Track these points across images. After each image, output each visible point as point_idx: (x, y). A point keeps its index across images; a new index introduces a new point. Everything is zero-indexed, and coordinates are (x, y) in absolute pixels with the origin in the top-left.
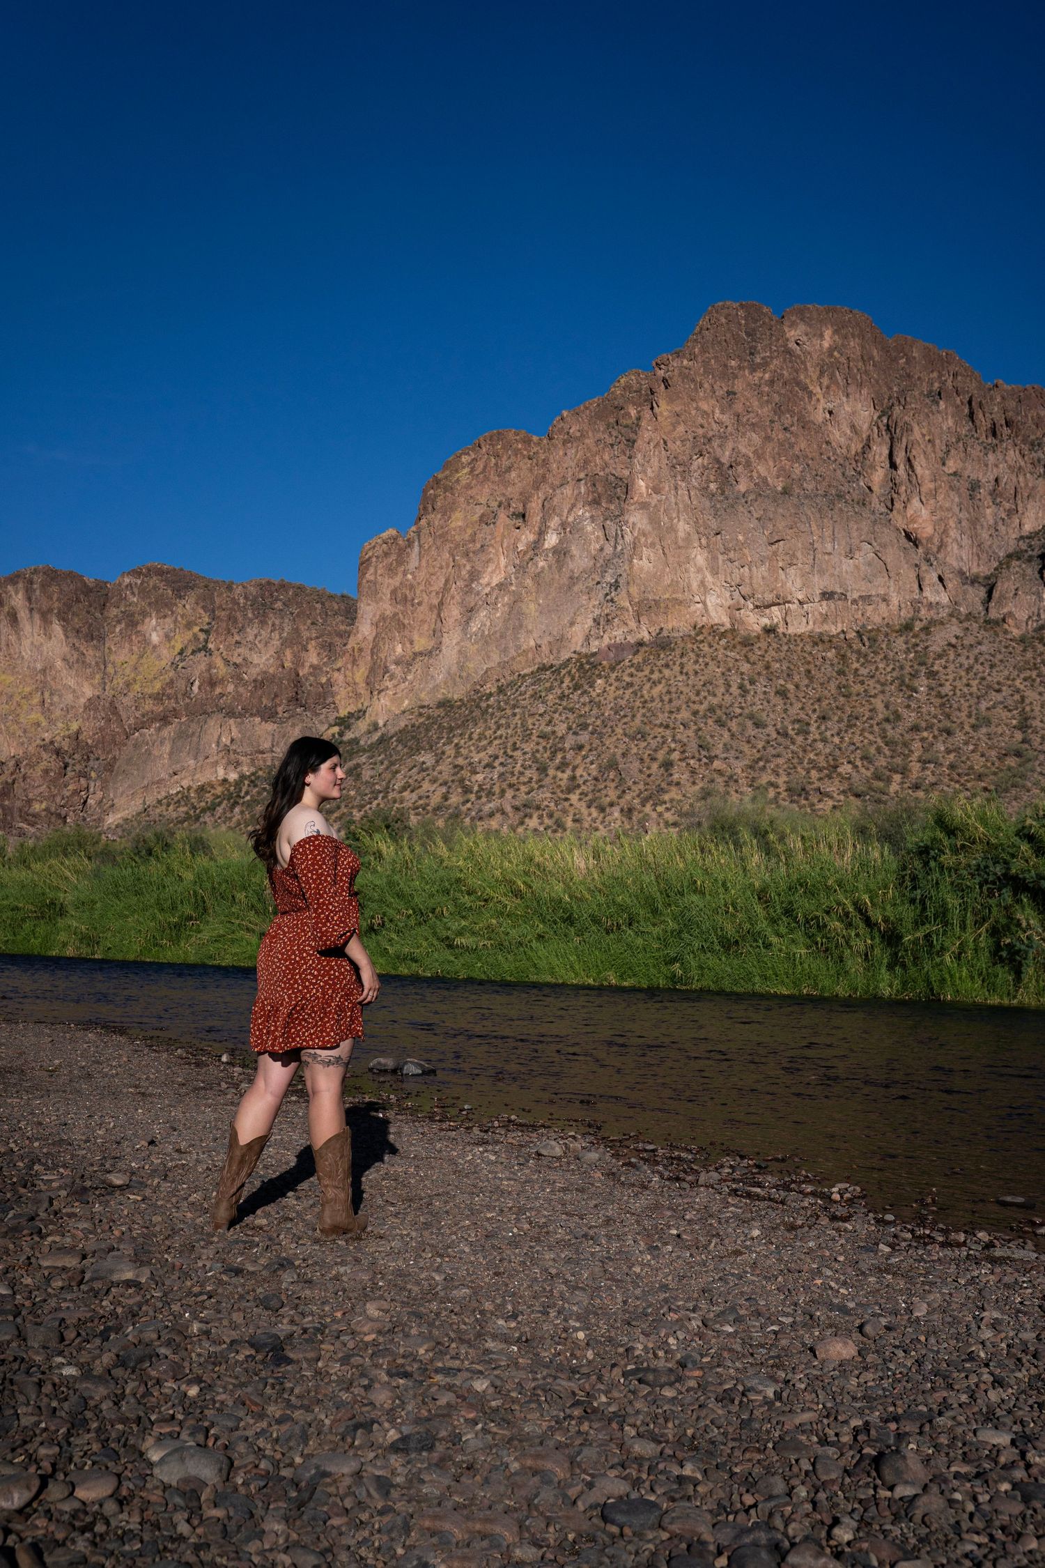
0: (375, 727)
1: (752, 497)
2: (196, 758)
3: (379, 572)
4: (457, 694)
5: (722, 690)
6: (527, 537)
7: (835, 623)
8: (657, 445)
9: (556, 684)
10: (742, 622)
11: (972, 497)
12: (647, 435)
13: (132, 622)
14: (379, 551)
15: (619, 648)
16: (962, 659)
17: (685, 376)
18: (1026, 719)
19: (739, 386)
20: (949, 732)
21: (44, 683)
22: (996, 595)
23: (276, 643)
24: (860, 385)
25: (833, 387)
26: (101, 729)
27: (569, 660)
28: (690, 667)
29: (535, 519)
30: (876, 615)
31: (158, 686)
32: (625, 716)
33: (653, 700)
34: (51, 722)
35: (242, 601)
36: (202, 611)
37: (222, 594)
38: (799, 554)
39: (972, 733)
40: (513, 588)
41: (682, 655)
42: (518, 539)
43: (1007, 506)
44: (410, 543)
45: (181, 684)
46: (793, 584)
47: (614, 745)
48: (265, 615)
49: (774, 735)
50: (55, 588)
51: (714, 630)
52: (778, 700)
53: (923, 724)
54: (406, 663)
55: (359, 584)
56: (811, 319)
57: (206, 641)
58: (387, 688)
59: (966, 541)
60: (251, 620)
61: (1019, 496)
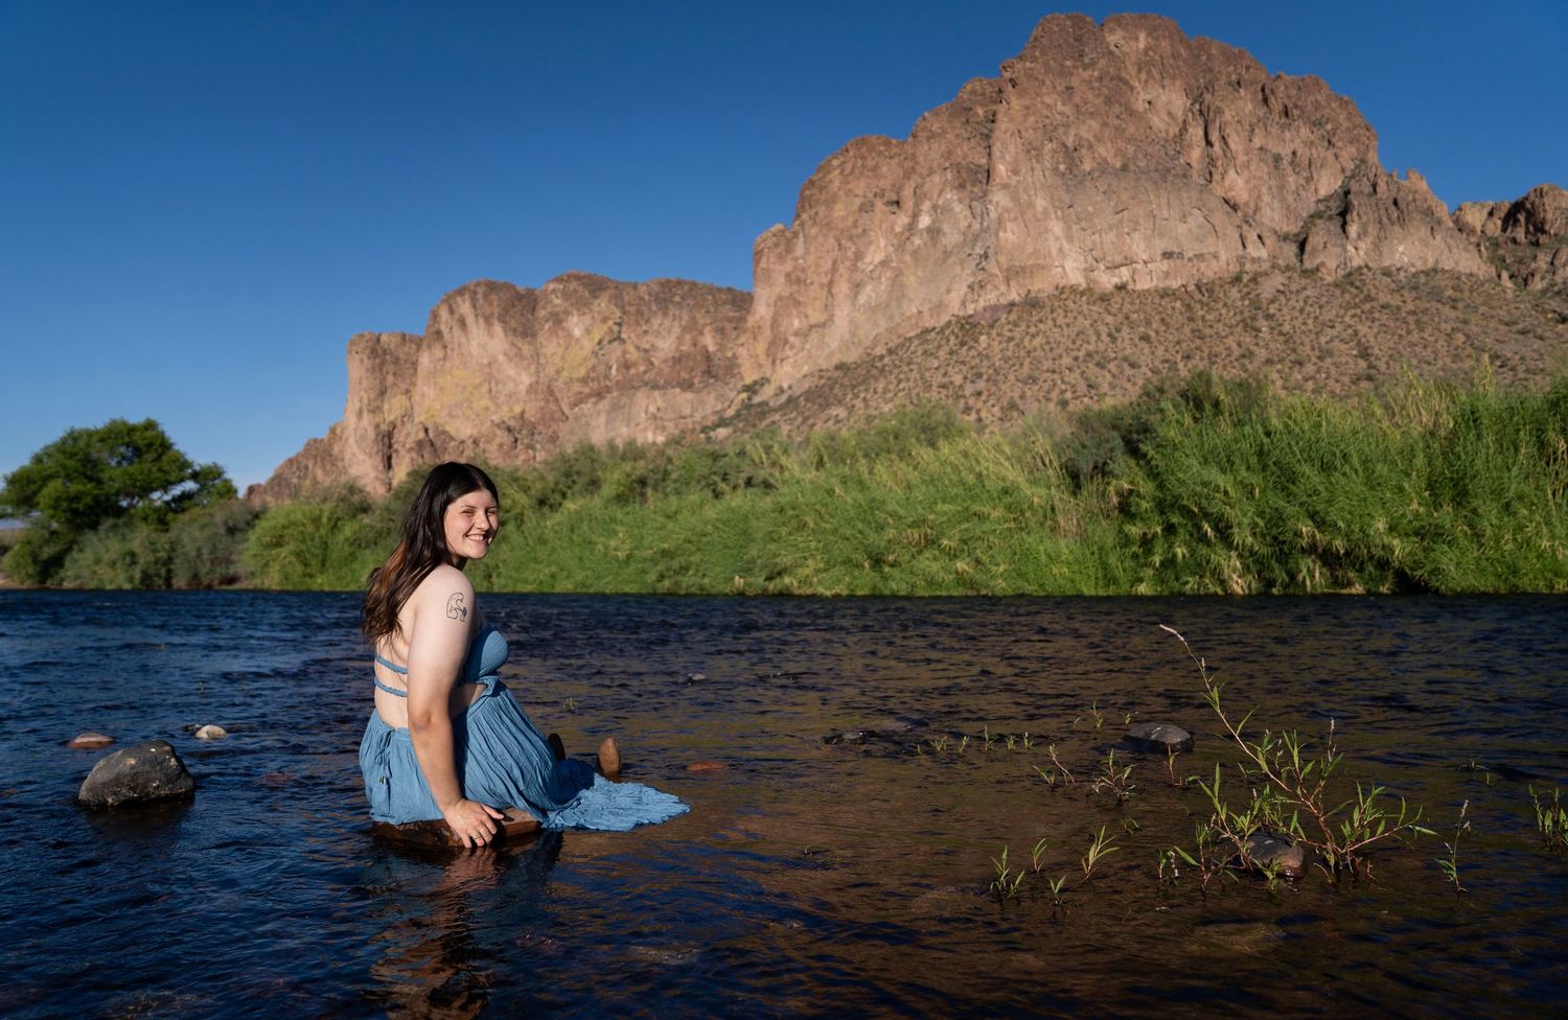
0: (781, 391)
1: (1096, 174)
2: (628, 426)
3: (771, 260)
4: (851, 357)
5: (1093, 338)
6: (902, 220)
7: (1175, 278)
8: (1013, 134)
9: (943, 342)
10: (1096, 282)
11: (1276, 168)
12: (1003, 126)
13: (558, 320)
14: (770, 243)
15: (995, 309)
16: (1293, 303)
17: (1030, 75)
18: (1366, 349)
19: (1075, 81)
20: (1301, 364)
21: (491, 375)
22: (1308, 248)
23: (677, 330)
24: (1173, 78)
25: (1151, 81)
26: (542, 408)
27: (949, 322)
28: (1061, 321)
29: (909, 204)
30: (1210, 271)
31: (582, 372)
32: (1014, 365)
33: (1035, 350)
34: (498, 406)
35: (647, 297)
36: (613, 308)
37: (628, 293)
38: (1141, 221)
39: (1320, 364)
40: (894, 264)
41: (1052, 312)
42: (894, 223)
43: (1305, 174)
44: (796, 235)
45: (602, 369)
46: (1138, 247)
47: (1010, 389)
48: (666, 307)
49: (1149, 374)
50: (494, 297)
51: (1073, 289)
52: (1143, 344)
53: (1276, 359)
54: (803, 334)
55: (755, 272)
56: (1127, 25)
57: (620, 332)
58: (788, 357)
59: (1277, 205)
60: (655, 313)
61: (1313, 166)
